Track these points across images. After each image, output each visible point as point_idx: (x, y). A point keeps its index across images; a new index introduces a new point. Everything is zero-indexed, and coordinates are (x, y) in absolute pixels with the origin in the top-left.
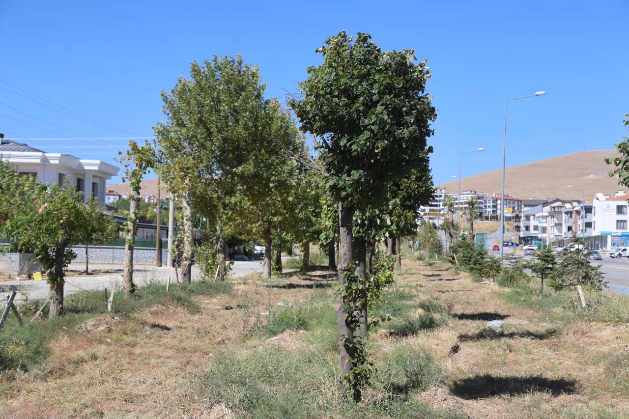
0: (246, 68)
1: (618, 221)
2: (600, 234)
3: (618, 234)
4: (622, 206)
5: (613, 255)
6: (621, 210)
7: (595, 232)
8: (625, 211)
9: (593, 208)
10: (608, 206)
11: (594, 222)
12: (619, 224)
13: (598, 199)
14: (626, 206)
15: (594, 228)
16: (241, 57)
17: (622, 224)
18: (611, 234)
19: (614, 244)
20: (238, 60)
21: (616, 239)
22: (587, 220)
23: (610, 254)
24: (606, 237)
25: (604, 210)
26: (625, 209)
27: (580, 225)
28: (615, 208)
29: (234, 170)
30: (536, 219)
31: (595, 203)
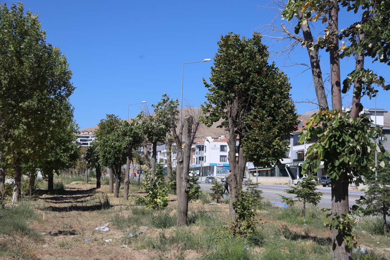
0: (28, 14)
1: (221, 156)
2: (209, 165)
3: (220, 165)
4: (224, 146)
5: (223, 180)
6: (223, 149)
7: (206, 164)
8: (226, 149)
9: (204, 147)
10: (215, 146)
11: (205, 156)
12: (222, 158)
13: (208, 141)
14: (226, 146)
15: (205, 161)
16: (22, 4)
17: (223, 158)
18: (216, 165)
19: (218, 172)
20: (21, 7)
21: (220, 169)
22: (200, 156)
23: (221, 179)
24: (213, 167)
25: (212, 149)
26: (226, 148)
27: (194, 159)
28: (219, 147)
29: (20, 104)
30: (161, 154)
31: (206, 143)
